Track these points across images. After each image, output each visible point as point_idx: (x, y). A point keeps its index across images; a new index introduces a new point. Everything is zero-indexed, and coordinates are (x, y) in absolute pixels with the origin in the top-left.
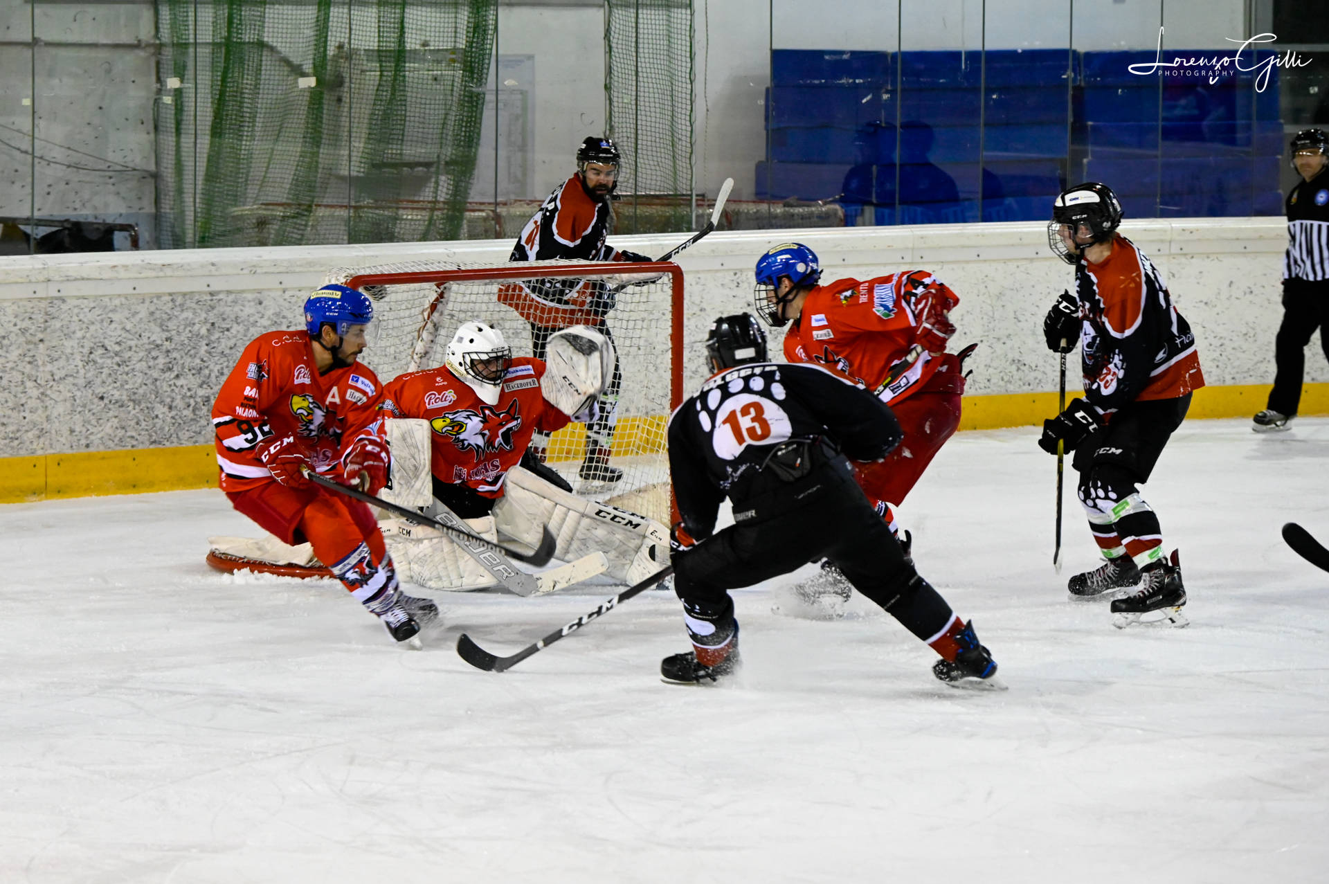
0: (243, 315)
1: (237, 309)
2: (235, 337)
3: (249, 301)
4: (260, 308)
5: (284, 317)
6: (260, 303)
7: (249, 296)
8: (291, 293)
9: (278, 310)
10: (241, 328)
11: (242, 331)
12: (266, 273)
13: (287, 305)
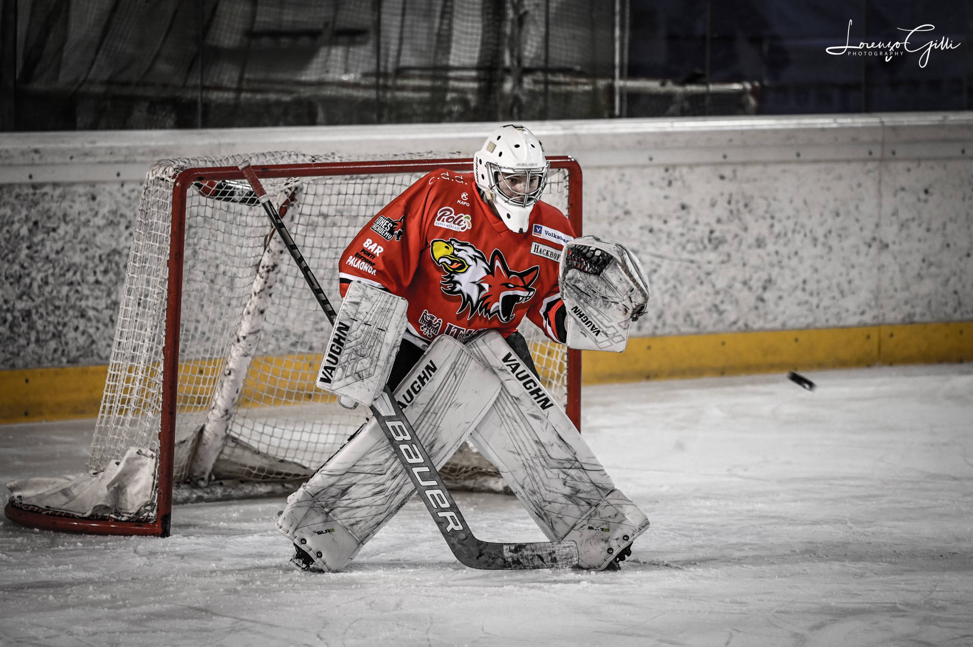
0: (73, 213)
1: (65, 204)
2: (63, 238)
3: (80, 196)
4: (94, 205)
5: (122, 216)
6: (94, 198)
7: (81, 190)
8: (132, 186)
9: (114, 207)
10: (70, 228)
11: (71, 232)
12: (100, 163)
13: (126, 202)
